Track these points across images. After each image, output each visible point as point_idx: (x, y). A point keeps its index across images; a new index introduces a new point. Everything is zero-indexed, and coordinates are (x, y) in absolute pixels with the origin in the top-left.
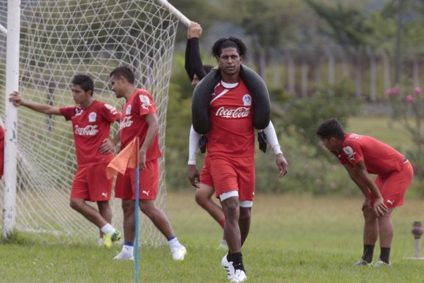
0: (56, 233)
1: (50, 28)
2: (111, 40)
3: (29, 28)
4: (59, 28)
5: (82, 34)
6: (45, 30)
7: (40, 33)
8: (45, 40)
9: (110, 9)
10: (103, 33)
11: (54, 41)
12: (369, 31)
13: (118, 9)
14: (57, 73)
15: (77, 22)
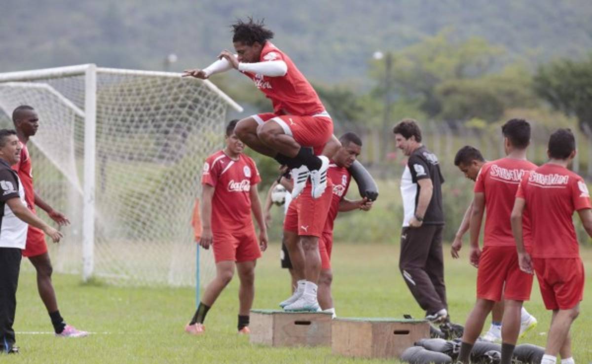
0: (126, 277)
1: (120, 110)
2: (171, 120)
3: (103, 110)
4: (128, 110)
5: (147, 114)
6: (116, 112)
7: (112, 114)
8: (117, 120)
9: (169, 94)
10: (164, 114)
11: (124, 121)
12: (361, 109)
13: (176, 94)
14: (126, 148)
15: (142, 105)
